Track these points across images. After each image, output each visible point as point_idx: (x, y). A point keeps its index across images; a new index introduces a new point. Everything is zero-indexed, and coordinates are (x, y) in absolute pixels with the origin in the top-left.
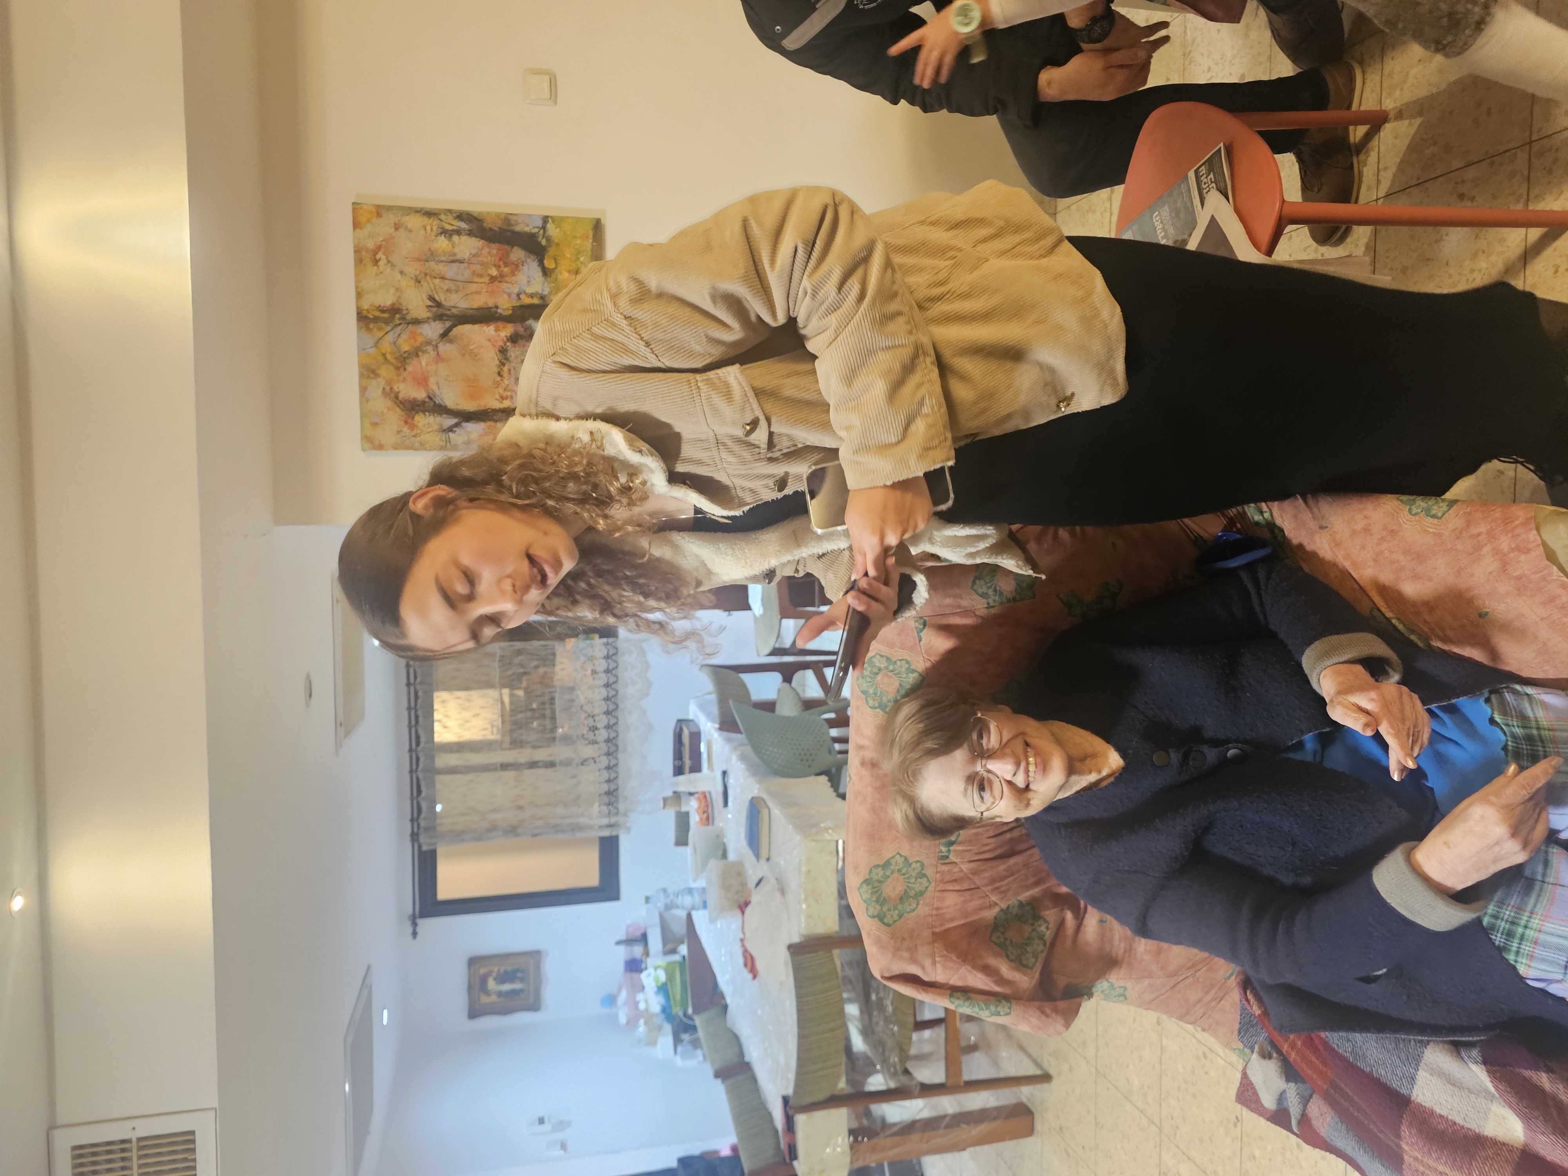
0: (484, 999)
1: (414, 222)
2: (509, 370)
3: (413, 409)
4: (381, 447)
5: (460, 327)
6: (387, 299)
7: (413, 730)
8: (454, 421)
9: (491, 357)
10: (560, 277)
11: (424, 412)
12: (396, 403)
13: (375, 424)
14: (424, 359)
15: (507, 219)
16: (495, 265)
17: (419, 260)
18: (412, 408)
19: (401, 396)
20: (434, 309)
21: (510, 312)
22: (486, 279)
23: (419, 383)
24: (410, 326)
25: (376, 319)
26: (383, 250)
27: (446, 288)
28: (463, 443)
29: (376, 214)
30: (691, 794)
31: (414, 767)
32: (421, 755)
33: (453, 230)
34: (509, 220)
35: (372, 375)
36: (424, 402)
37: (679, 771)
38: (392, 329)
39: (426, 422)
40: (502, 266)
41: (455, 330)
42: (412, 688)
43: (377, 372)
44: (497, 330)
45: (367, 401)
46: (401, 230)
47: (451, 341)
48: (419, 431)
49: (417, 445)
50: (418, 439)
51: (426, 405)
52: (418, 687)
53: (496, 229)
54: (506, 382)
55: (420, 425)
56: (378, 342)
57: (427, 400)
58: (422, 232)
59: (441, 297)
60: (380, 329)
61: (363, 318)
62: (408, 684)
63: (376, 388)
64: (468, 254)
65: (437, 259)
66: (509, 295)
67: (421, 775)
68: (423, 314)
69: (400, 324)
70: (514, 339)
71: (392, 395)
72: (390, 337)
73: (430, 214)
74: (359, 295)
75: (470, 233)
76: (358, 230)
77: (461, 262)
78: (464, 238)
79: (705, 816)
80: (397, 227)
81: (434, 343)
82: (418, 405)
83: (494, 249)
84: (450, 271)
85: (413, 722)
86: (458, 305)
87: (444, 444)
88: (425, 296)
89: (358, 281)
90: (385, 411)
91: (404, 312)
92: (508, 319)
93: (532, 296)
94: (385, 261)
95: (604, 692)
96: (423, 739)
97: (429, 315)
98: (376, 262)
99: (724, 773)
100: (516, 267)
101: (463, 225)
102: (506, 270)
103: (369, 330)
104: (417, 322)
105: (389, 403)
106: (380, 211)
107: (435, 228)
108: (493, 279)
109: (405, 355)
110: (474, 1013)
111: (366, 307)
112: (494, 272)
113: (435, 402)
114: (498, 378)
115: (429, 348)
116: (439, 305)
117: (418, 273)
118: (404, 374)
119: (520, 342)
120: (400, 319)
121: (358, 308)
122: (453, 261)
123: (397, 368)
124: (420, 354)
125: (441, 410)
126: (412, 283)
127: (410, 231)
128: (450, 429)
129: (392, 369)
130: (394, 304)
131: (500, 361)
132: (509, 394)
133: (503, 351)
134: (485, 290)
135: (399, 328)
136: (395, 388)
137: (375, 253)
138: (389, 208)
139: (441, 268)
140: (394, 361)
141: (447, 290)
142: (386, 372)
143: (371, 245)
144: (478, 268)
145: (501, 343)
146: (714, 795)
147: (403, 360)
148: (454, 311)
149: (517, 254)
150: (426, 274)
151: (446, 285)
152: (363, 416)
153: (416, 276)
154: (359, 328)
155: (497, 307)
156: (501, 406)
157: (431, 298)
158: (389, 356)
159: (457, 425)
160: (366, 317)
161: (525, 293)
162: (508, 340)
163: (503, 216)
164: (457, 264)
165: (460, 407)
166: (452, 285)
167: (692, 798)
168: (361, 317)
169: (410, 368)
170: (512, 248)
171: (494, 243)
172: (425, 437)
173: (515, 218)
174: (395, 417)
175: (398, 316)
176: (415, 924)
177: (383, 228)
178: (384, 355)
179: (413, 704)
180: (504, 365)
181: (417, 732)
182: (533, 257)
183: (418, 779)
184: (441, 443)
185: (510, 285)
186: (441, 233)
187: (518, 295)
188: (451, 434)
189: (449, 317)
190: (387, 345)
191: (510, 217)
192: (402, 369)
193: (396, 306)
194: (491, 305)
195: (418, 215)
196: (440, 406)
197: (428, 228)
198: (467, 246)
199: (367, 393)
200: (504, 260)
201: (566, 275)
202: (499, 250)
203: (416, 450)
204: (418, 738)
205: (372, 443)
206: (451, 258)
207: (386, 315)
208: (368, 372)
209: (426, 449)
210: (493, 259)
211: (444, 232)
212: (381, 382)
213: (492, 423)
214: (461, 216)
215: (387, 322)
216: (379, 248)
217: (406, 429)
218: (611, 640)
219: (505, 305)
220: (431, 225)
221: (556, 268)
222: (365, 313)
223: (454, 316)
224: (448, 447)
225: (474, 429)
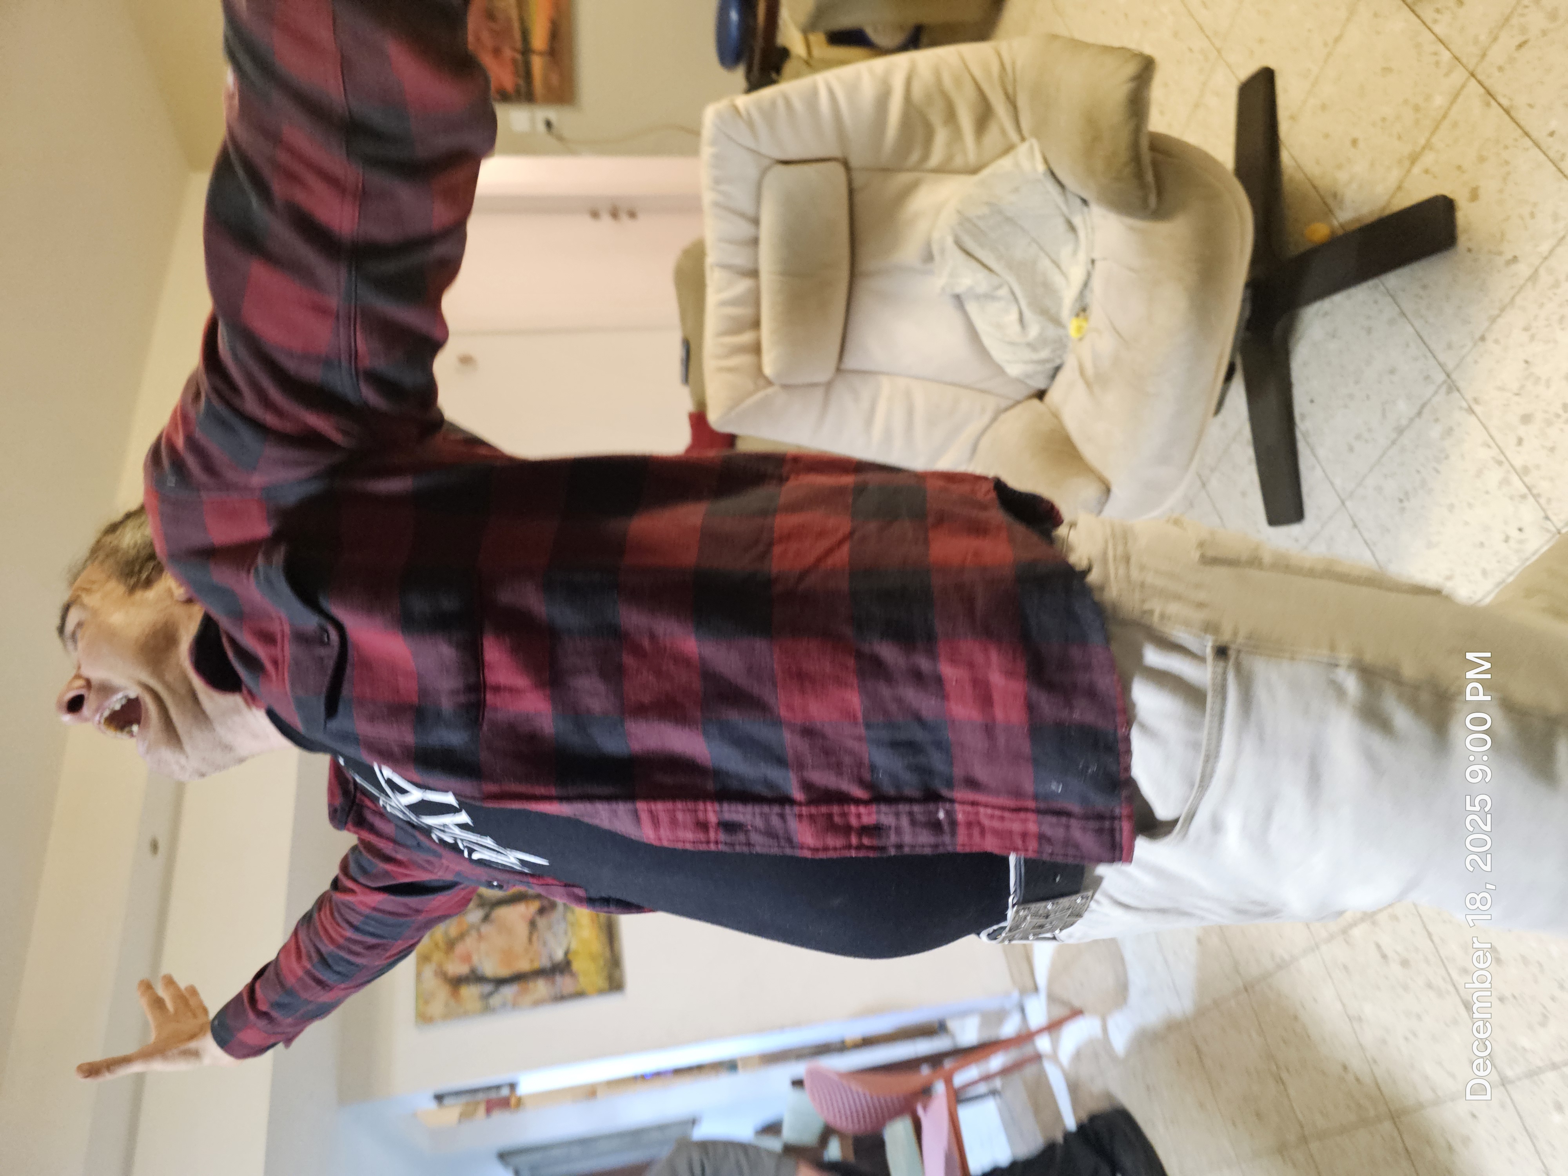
2: (538, 937)
3: (458, 983)
5: (497, 910)
8: (492, 987)
9: (522, 930)
11: (468, 983)
12: (445, 981)
13: (427, 1001)
14: (468, 941)
19: (449, 974)
23: (464, 961)
28: (501, 1005)
35: (426, 964)
36: (467, 976)
39: (469, 992)
41: (493, 913)
43: (431, 958)
44: (527, 907)
45: (421, 986)
47: (490, 922)
48: (463, 1001)
49: (462, 1013)
50: (463, 1008)
51: (470, 977)
54: (535, 946)
55: (464, 995)
57: (470, 973)
63: (429, 974)
71: (442, 975)
81: (477, 925)
82: (463, 979)
87: (484, 1009)
90: (436, 988)
105: (439, 982)
109: (453, 940)
113: (476, 975)
114: (529, 946)
115: (472, 931)
118: (452, 956)
119: (547, 913)
123: (447, 952)
124: (466, 937)
125: (482, 980)
128: (490, 994)
129: (442, 953)
131: (530, 932)
132: (538, 956)
133: (533, 924)
136: (445, 968)
142: (437, 956)
145: (531, 917)
147: (451, 945)
152: (417, 998)
156: (532, 968)
158: (440, 944)
159: (494, 990)
162: (536, 913)
165: (497, 975)
169: (457, 950)
172: (468, 1006)
174: (443, 992)
178: (436, 943)
180: (533, 934)
184: (479, 1008)
188: (490, 997)
189: (489, 904)
192: (450, 952)
196: (481, 977)
199: (421, 980)
203: (462, 1018)
205: (424, 1019)
208: (423, 959)
209: (469, 1016)
212: (433, 965)
213: (524, 984)
217: (452, 1001)
223: (492, 903)
224: (487, 1009)
225: (508, 991)
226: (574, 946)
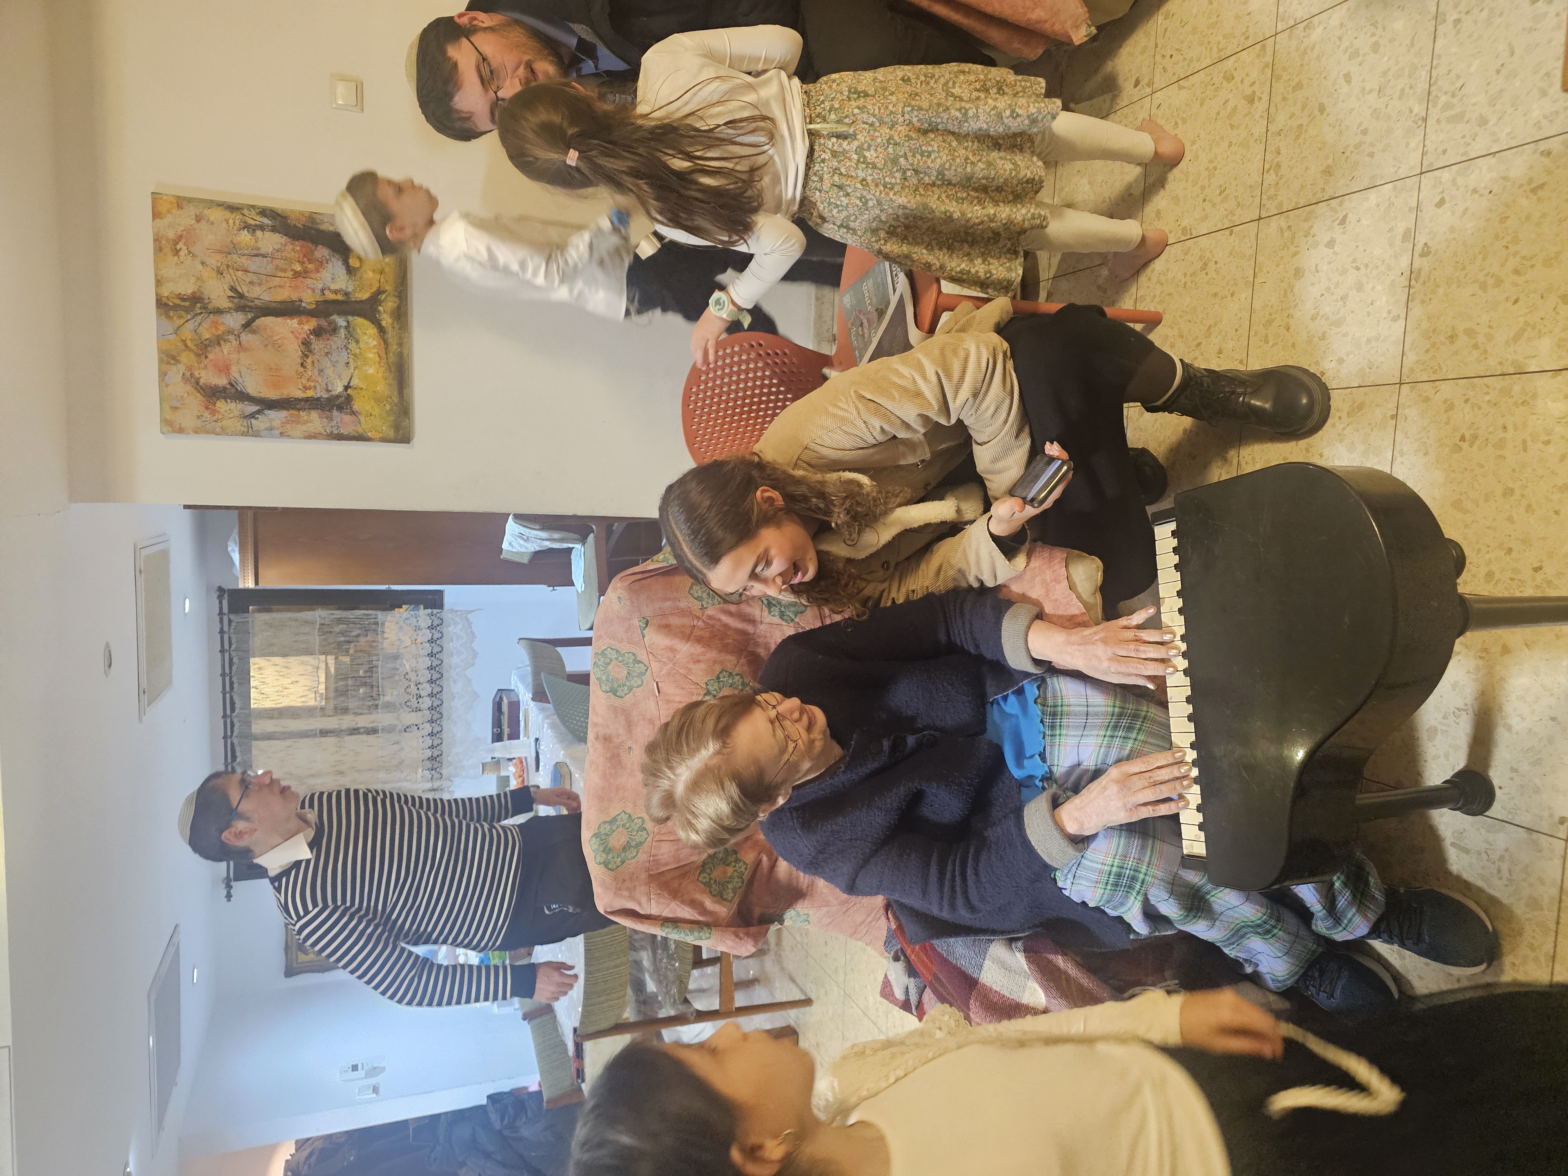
0: (302, 957)
1: (216, 215)
2: (313, 362)
3: (214, 395)
4: (181, 431)
5: (263, 318)
6: (187, 288)
7: (228, 696)
8: (256, 408)
9: (294, 349)
10: (365, 276)
11: (225, 398)
12: (196, 389)
13: (176, 408)
14: (226, 348)
15: (312, 218)
16: (299, 261)
17: (221, 252)
18: (212, 394)
19: (202, 381)
20: (237, 300)
21: (314, 306)
22: (290, 274)
23: (220, 371)
24: (211, 315)
25: (176, 307)
26: (183, 240)
27: (248, 280)
28: (266, 429)
29: (175, 205)
30: (510, 760)
31: (229, 733)
32: (235, 720)
33: (256, 225)
34: (314, 219)
35: (173, 362)
36: (225, 389)
37: (498, 737)
38: (193, 318)
39: (227, 408)
40: (307, 263)
41: (258, 322)
42: (227, 655)
43: (178, 358)
44: (300, 323)
45: (167, 386)
46: (203, 222)
47: (254, 332)
48: (220, 417)
49: (218, 430)
50: (219, 424)
51: (228, 391)
52: (233, 654)
53: (300, 226)
54: (310, 373)
55: (222, 410)
56: (178, 329)
57: (228, 386)
58: (224, 225)
59: (244, 289)
60: (181, 317)
61: (163, 305)
62: (222, 651)
63: (176, 373)
64: (271, 249)
65: (239, 252)
66: (313, 290)
67: (236, 741)
68: (225, 304)
69: (201, 313)
70: (318, 332)
71: (193, 380)
72: (190, 325)
73: (232, 208)
74: (158, 283)
75: (274, 229)
76: (158, 220)
77: (264, 256)
78: (268, 234)
79: (521, 779)
80: (198, 219)
81: (236, 332)
82: (220, 392)
83: (298, 246)
84: (254, 264)
85: (228, 688)
86: (261, 297)
87: (246, 430)
88: (226, 287)
89: (157, 269)
90: (186, 395)
91: (206, 301)
92: (311, 314)
93: (336, 292)
94: (186, 252)
95: (428, 662)
96: (238, 705)
97: (230, 305)
98: (176, 252)
99: (537, 740)
100: (321, 264)
101: (266, 221)
102: (310, 266)
103: (168, 317)
104: (219, 311)
105: (189, 388)
106: (181, 202)
107: (237, 222)
108: (297, 275)
109: (207, 343)
110: (290, 972)
111: (166, 295)
112: (298, 268)
113: (237, 389)
114: (302, 369)
115: (231, 337)
116: (241, 296)
117: (219, 264)
118: (206, 362)
119: (325, 336)
120: (201, 308)
121: (157, 295)
122: (256, 255)
123: (198, 355)
124: (222, 342)
125: (243, 397)
126: (214, 274)
127: (212, 223)
128: (252, 416)
129: (192, 356)
130: (195, 293)
131: (303, 353)
132: (312, 384)
133: (306, 343)
134: (288, 285)
135: (200, 317)
136: (196, 374)
137: (176, 243)
138: (190, 200)
139: (244, 261)
140: (193, 347)
141: (250, 283)
142: (187, 358)
143: (171, 234)
144: (281, 263)
145: (305, 336)
146: (529, 760)
147: (203, 348)
148: (257, 302)
149: (322, 252)
150: (228, 266)
151: (249, 277)
152: (162, 400)
153: (217, 267)
154: (159, 315)
155: (301, 301)
156: (305, 396)
157: (233, 289)
158: (189, 343)
159: (258, 412)
160: (166, 305)
161: (329, 289)
162: (311, 333)
163: (307, 215)
164: (260, 258)
165: (262, 395)
166: (255, 278)
167: (510, 763)
168: (161, 304)
169: (211, 356)
170: (317, 246)
171: (298, 240)
172: (225, 423)
173: (321, 217)
174: (195, 402)
175: (199, 305)
176: (229, 887)
177: (184, 219)
178: (184, 341)
179: (227, 671)
180: (307, 356)
181: (231, 697)
182: (338, 256)
183: (232, 744)
184: (243, 429)
185: (315, 282)
186: (244, 228)
187: (322, 290)
188: (253, 420)
189: (251, 309)
190: (187, 332)
191: (314, 216)
192: (203, 357)
193: (198, 294)
194: (294, 297)
195: (220, 208)
196: (242, 393)
197: (231, 221)
198: (270, 241)
199: (167, 377)
200: (308, 256)
201: (371, 274)
202: (302, 247)
203: (217, 434)
204: (233, 704)
205: (172, 427)
206: (254, 252)
207: (187, 304)
208: (168, 358)
209: (227, 434)
210: (297, 255)
211: (247, 227)
212: (182, 368)
213: (294, 412)
214: (264, 212)
215: (187, 310)
216: (180, 237)
217: (206, 414)
218: (435, 611)
219: (309, 299)
220: (234, 219)
221: (361, 267)
222: (164, 300)
223: (257, 307)
224: (250, 433)
225: (276, 417)
226: (355, 382)
